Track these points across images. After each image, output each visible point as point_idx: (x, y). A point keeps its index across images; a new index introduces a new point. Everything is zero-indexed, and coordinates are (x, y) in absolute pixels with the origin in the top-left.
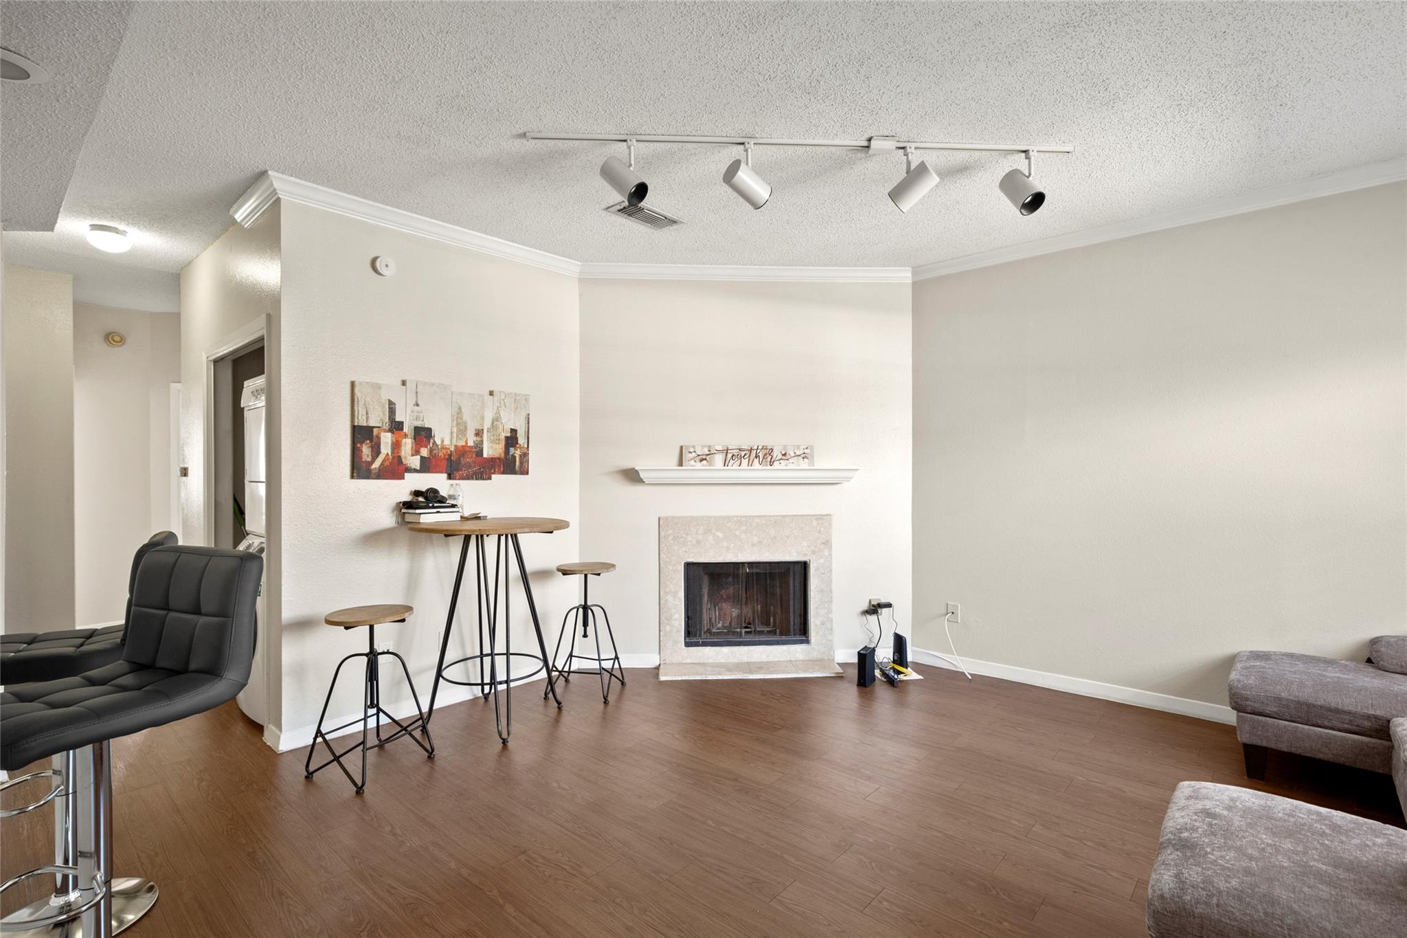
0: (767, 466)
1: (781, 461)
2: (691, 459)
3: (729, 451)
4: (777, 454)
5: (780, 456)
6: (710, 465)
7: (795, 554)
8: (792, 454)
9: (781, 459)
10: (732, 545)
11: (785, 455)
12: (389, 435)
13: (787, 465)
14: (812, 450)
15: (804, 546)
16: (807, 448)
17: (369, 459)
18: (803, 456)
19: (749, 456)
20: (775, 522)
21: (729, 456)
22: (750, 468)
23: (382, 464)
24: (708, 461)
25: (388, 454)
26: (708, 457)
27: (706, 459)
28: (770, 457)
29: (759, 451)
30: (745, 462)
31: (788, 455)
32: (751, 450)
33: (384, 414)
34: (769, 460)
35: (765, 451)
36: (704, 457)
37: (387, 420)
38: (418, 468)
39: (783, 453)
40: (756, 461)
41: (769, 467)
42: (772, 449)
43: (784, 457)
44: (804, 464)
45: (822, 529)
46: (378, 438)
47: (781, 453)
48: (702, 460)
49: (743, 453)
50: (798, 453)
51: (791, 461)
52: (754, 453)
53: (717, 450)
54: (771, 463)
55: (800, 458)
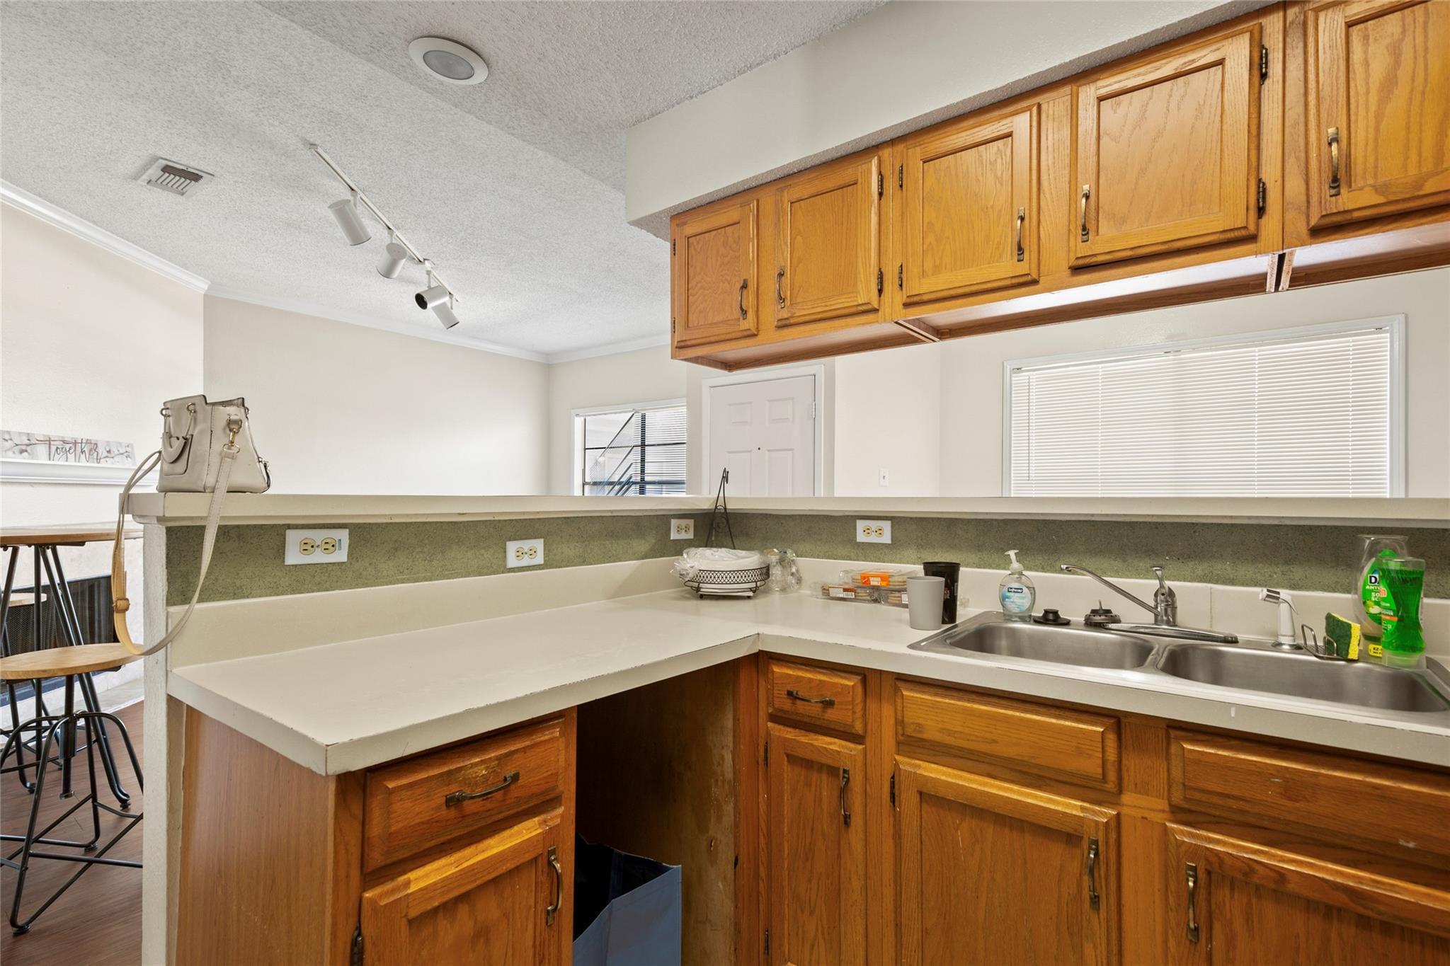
0: (93, 462)
1: (107, 459)
2: (9, 450)
3: (52, 443)
4: (101, 450)
5: (105, 454)
6: (33, 459)
8: (116, 452)
9: (107, 457)
11: (109, 452)
13: (113, 464)
14: (132, 448)
16: (128, 446)
18: (126, 454)
19: (75, 450)
21: (53, 448)
22: (77, 464)
24: (29, 454)
26: (28, 448)
27: (26, 451)
28: (96, 453)
29: (83, 445)
30: (71, 457)
31: (112, 452)
32: (75, 443)
34: (95, 457)
35: (90, 446)
36: (24, 448)
39: (108, 450)
40: (83, 456)
41: (96, 465)
42: (96, 444)
43: (109, 455)
44: (128, 464)
47: (105, 449)
48: (22, 452)
49: (68, 446)
50: (121, 451)
51: (116, 459)
52: (79, 447)
53: (38, 440)
54: (98, 461)
55: (124, 457)
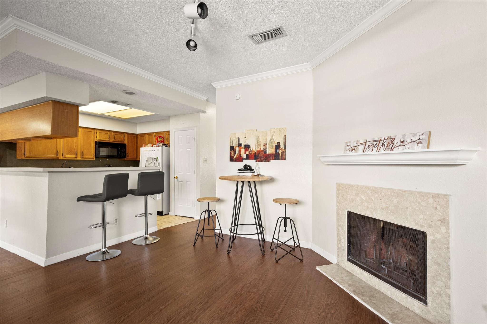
0: (389, 150)
1: (399, 147)
2: (348, 150)
3: (367, 143)
4: (397, 142)
5: (399, 143)
6: (356, 153)
7: (413, 223)
8: (409, 141)
9: (400, 146)
10: (370, 206)
11: (402, 142)
12: (238, 148)
13: (403, 150)
14: (428, 135)
15: (421, 219)
16: (422, 135)
17: (233, 156)
18: (417, 141)
19: (378, 145)
20: (398, 195)
21: (367, 146)
22: (378, 153)
23: (236, 157)
24: (355, 151)
25: (238, 154)
26: (355, 148)
27: (354, 149)
28: (392, 144)
29: (385, 141)
30: (375, 149)
31: (405, 142)
32: (379, 141)
33: (237, 142)
34: (391, 147)
35: (389, 141)
36: (354, 148)
37: (237, 144)
38: (246, 158)
39: (402, 141)
40: (382, 148)
41: (390, 152)
42: (394, 139)
43: (402, 144)
44: (419, 148)
45: (438, 207)
46: (235, 149)
47: (400, 140)
48: (352, 150)
49: (375, 143)
50: (414, 139)
51: (407, 146)
52: (381, 142)
53: (360, 143)
54: (392, 149)
55: (416, 143)
